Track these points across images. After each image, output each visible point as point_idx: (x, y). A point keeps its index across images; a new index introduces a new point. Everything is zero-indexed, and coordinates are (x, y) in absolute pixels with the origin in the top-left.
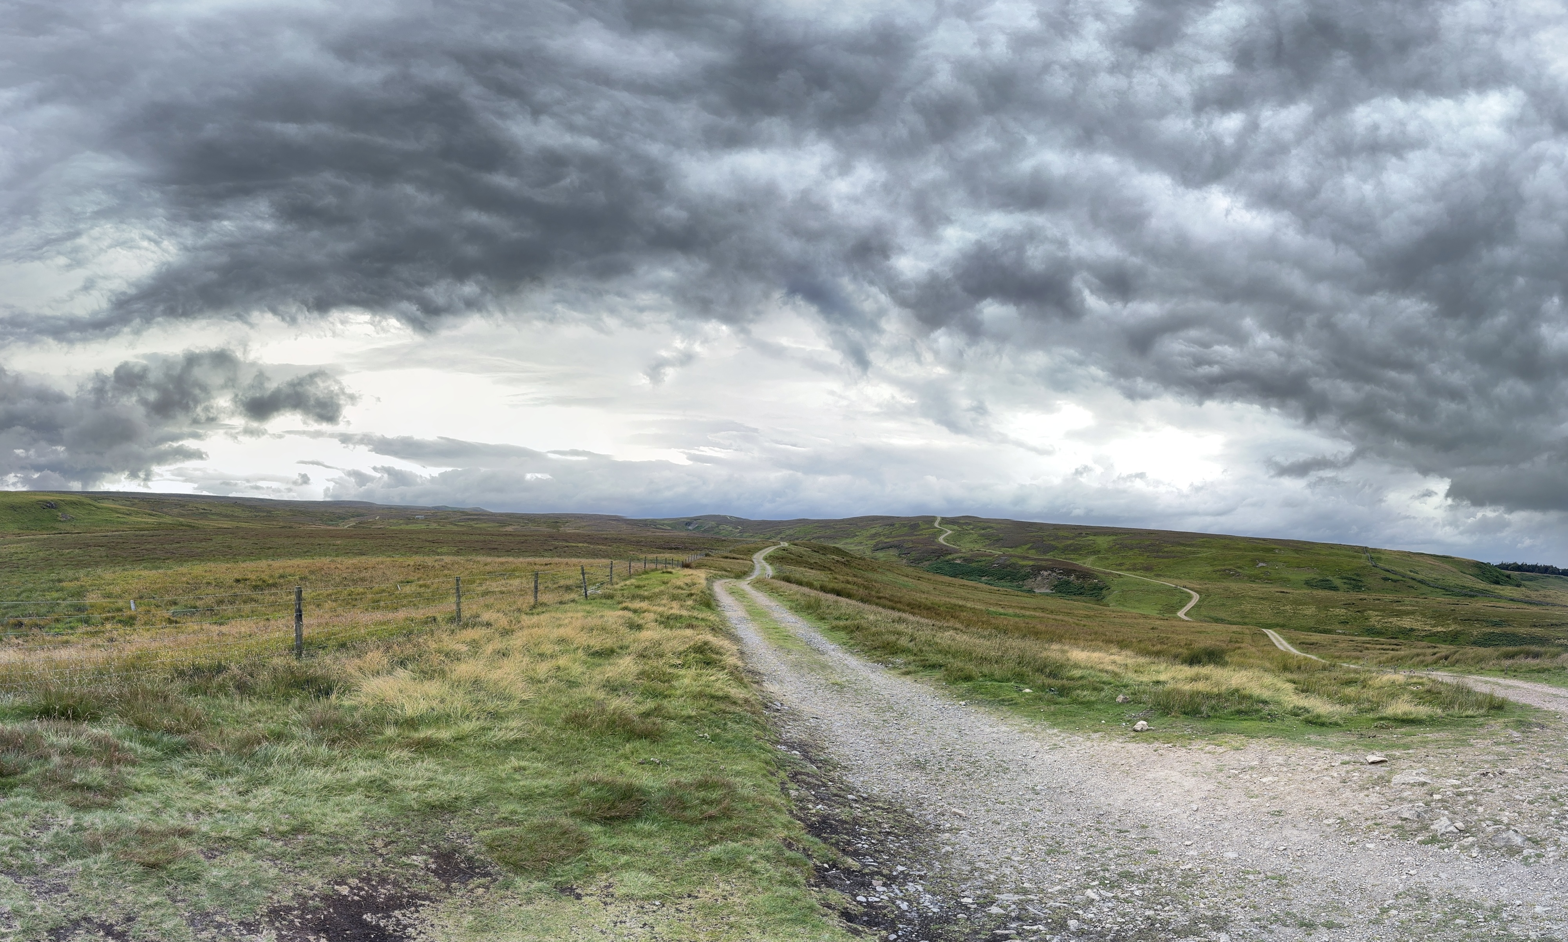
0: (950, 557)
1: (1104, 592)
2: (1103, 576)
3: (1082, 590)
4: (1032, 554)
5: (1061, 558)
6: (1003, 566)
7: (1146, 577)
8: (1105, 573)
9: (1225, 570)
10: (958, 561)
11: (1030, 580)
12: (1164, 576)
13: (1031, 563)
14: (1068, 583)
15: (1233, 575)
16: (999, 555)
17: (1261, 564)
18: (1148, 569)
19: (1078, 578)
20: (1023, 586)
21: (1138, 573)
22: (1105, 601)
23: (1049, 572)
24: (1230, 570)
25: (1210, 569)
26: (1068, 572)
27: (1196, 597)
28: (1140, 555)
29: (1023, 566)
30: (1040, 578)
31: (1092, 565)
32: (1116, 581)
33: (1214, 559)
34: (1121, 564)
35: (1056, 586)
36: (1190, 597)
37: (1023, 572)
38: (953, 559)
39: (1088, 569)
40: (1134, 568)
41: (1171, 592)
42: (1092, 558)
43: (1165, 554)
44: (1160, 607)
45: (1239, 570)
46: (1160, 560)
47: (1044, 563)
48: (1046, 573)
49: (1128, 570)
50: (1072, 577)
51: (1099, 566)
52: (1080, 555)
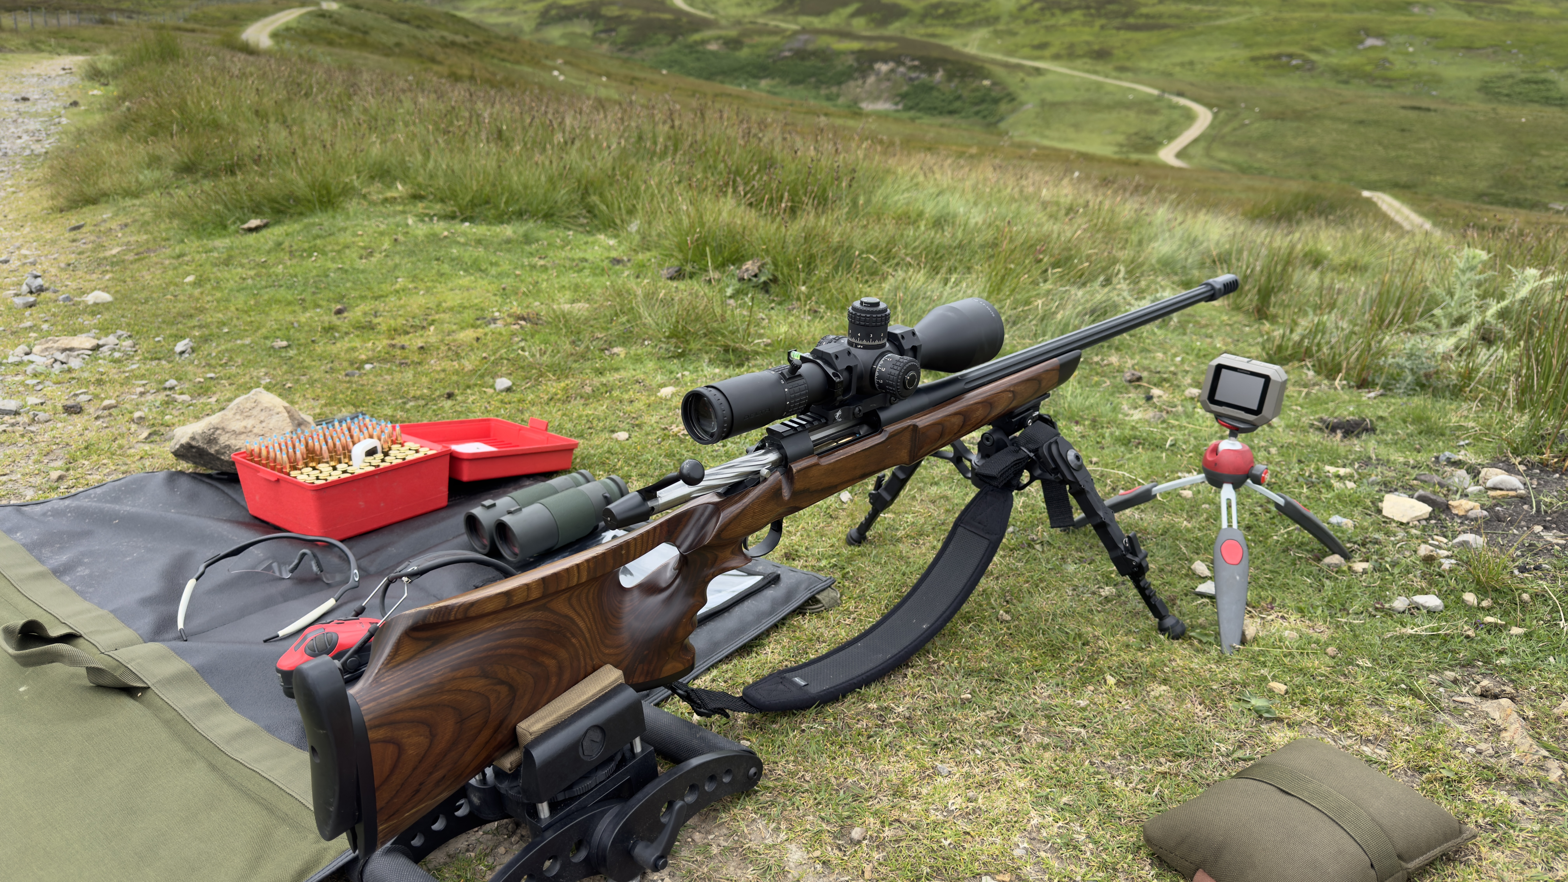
0: (697, 37)
1: (1003, 107)
2: (1000, 72)
3: (957, 104)
4: (859, 24)
5: (916, 33)
6: (801, 55)
7: (1095, 72)
8: (1006, 65)
9: (1278, 57)
10: (713, 47)
11: (852, 84)
12: (1135, 70)
13: (856, 45)
14: (929, 89)
15: (1297, 68)
16: (795, 33)
17: (1370, 42)
18: (1101, 55)
19: (950, 77)
20: (838, 96)
21: (1079, 63)
22: (1002, 125)
23: (891, 65)
24: (1291, 56)
25: (1243, 54)
26: (929, 64)
27: (1204, 117)
28: (1084, 24)
29: (838, 53)
30: (871, 79)
31: (984, 45)
32: (1031, 80)
33: (1257, 32)
34: (1043, 46)
35: (904, 96)
36: (1189, 117)
37: (840, 65)
38: (703, 42)
39: (974, 58)
40: (1070, 54)
41: (1147, 107)
42: (982, 33)
43: (1142, 21)
44: (1121, 138)
45: (1314, 57)
46: (1129, 35)
47: (881, 46)
48: (884, 68)
49: (1056, 57)
50: (939, 75)
51: (996, 51)
52: (957, 26)
